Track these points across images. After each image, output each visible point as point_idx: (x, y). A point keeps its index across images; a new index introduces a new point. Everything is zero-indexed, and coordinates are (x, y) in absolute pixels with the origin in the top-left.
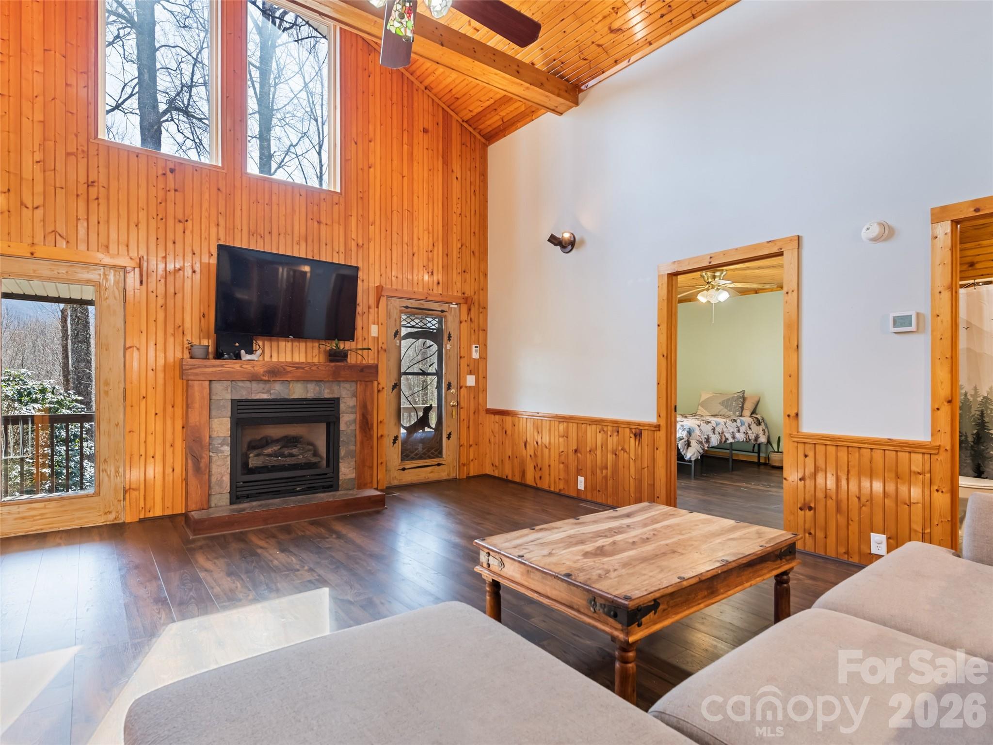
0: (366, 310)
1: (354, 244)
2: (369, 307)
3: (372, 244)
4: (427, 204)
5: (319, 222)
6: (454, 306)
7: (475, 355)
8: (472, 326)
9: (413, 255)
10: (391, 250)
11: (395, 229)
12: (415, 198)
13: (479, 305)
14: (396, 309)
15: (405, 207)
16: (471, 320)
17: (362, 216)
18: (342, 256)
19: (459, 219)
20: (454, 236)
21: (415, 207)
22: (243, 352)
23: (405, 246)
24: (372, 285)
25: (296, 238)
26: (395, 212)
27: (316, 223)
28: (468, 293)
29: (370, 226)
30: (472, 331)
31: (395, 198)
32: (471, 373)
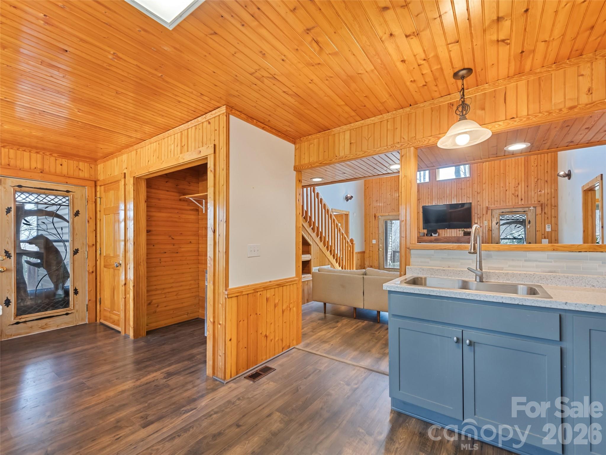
0: (481, 216)
1: (476, 193)
2: (483, 215)
3: (484, 191)
4: (515, 168)
5: (461, 189)
6: (532, 208)
7: (548, 229)
8: (546, 216)
9: (506, 190)
10: (494, 191)
11: (496, 183)
12: (507, 167)
13: (551, 205)
14: (497, 213)
15: (502, 172)
16: (545, 213)
17: (480, 182)
18: (471, 199)
19: (536, 168)
20: (533, 177)
21: (507, 170)
22: (433, 234)
23: (502, 189)
24: (484, 206)
25: (453, 196)
26: (496, 177)
27: (460, 189)
28: (542, 201)
29: (484, 185)
30: (546, 218)
31: (496, 171)
32: (545, 238)
